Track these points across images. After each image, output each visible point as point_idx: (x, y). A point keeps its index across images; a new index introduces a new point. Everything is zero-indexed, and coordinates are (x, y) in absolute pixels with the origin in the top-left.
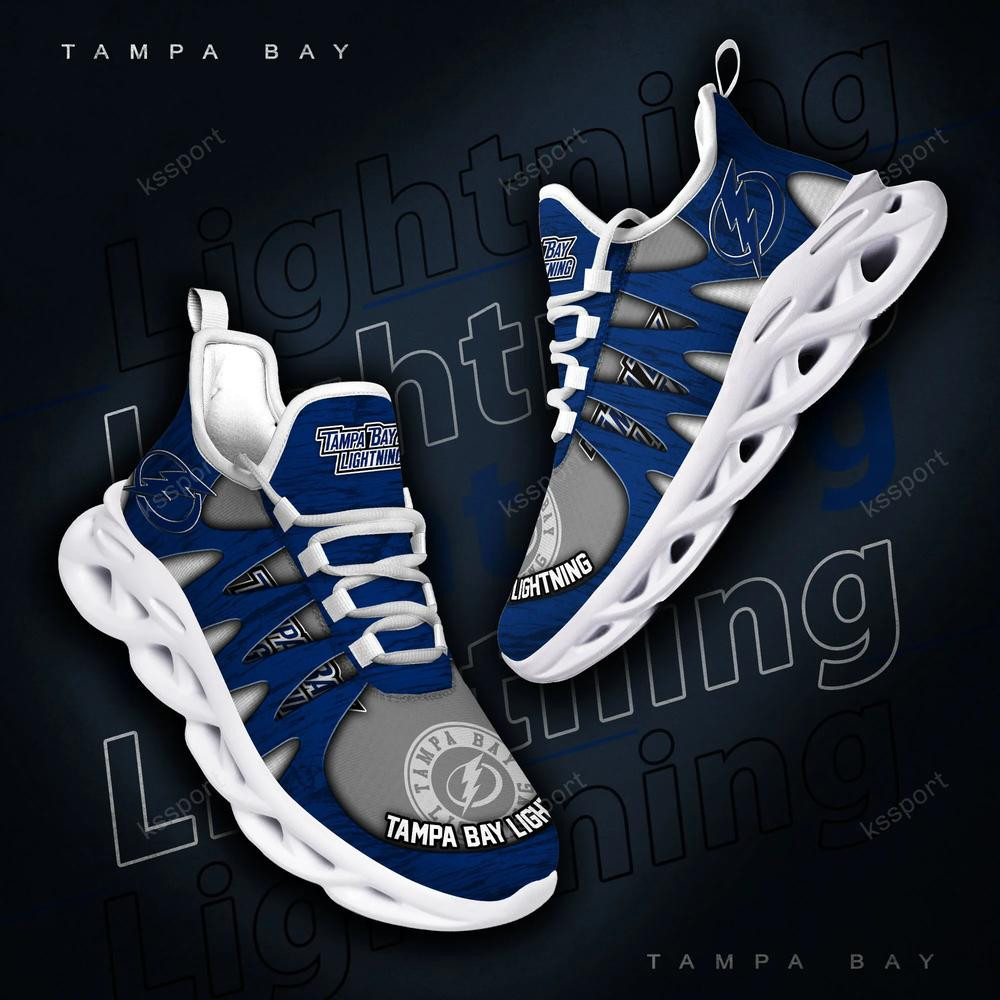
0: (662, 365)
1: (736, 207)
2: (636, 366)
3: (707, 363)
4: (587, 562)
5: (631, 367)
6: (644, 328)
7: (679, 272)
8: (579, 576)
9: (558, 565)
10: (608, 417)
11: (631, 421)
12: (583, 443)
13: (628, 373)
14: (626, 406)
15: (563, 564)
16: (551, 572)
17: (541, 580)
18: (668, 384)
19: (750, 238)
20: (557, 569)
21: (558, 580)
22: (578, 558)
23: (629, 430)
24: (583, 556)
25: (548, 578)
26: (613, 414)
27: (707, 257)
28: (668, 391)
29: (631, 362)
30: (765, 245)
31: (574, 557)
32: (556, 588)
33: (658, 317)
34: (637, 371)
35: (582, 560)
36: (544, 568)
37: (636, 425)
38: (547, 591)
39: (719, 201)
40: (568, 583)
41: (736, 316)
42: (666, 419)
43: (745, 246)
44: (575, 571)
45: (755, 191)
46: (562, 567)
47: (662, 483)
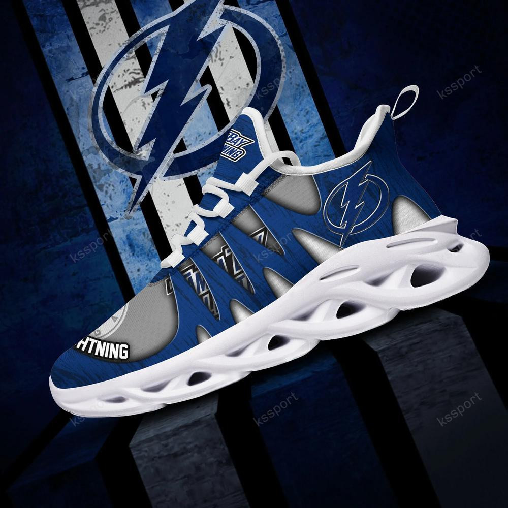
0: (248, 266)
1: (354, 193)
2: (230, 256)
3: (276, 281)
4: (126, 352)
5: (227, 255)
6: (249, 235)
7: (293, 213)
8: (116, 357)
9: (107, 342)
10: (193, 276)
11: (207, 288)
12: (168, 281)
13: (222, 257)
14: (209, 276)
15: (110, 343)
16: (99, 343)
17: (90, 343)
18: (244, 280)
19: (350, 218)
20: (105, 343)
21: (101, 350)
22: (122, 346)
23: (202, 292)
24: (126, 347)
25: (95, 345)
26: (198, 276)
27: (315, 214)
28: (241, 283)
29: (228, 252)
30: (356, 229)
31: (120, 344)
32: (96, 354)
33: (262, 234)
34: (228, 260)
35: (124, 349)
36: (96, 337)
37: (208, 292)
38: (90, 351)
39: (344, 184)
40: (106, 356)
41: (311, 262)
42: (230, 301)
43: (344, 222)
44: (115, 352)
45: (372, 192)
46: (108, 344)
47: (203, 336)
